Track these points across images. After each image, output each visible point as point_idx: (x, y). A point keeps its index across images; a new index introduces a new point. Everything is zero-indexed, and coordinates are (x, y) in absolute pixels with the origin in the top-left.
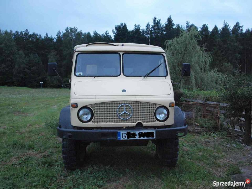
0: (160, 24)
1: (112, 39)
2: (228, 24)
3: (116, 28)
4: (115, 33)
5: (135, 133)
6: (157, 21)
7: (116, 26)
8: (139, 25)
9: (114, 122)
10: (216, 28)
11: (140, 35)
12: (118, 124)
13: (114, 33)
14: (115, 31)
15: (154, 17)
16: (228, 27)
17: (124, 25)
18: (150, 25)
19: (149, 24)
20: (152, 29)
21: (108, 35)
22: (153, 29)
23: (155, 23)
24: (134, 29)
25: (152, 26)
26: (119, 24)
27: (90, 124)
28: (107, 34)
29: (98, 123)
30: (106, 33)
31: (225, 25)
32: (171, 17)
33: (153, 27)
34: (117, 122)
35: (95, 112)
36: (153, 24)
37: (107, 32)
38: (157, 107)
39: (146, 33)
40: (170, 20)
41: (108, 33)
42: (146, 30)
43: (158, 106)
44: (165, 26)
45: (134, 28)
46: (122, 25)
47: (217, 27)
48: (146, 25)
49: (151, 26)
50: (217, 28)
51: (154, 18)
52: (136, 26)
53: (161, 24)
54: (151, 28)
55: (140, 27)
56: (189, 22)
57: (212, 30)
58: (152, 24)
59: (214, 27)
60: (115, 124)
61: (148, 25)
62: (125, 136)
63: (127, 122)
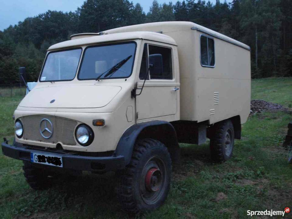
27: (22, 140)
29: (27, 139)
34: (41, 141)
35: (24, 127)
38: (77, 125)
43: (79, 124)
60: (39, 142)
62: (37, 159)
63: (49, 142)
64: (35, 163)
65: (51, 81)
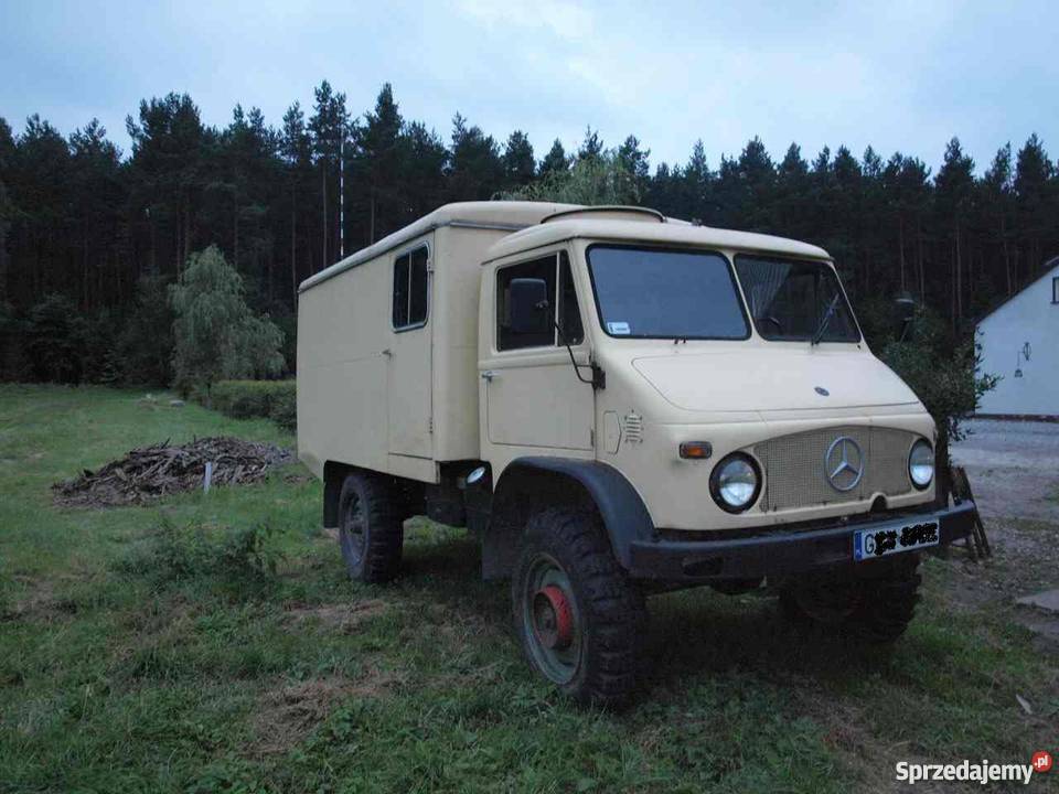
0: (342, 115)
1: (122, 161)
2: (598, 141)
3: (144, 113)
4: (141, 137)
5: (894, 532)
6: (333, 100)
7: (144, 103)
8: (259, 111)
9: (818, 503)
10: (558, 150)
11: (260, 155)
12: (828, 506)
13: (132, 135)
14: (142, 127)
15: (321, 84)
16: (601, 153)
17: (180, 101)
18: (302, 113)
19: (299, 111)
20: (310, 132)
21: (101, 140)
22: (313, 134)
23: (323, 110)
24: (231, 126)
25: (312, 119)
26: (162, 96)
27: (754, 517)
28: (94, 138)
29: (775, 509)
30: (90, 131)
31: (591, 142)
32: (390, 89)
33: (316, 124)
34: (825, 503)
35: (767, 472)
36: (317, 113)
37: (94, 125)
38: (912, 444)
39: (283, 145)
40: (386, 103)
41: (102, 133)
42: (284, 132)
43: (915, 439)
44: (364, 123)
45: (233, 122)
46: (173, 99)
47: (563, 146)
48: (285, 113)
49: (306, 121)
50: (562, 152)
51: (319, 87)
52: (239, 114)
53: (347, 113)
54: (307, 127)
55: (262, 118)
56: (463, 118)
57: (547, 158)
58: (310, 111)
59: (552, 145)
60: (822, 507)
61: (292, 116)
62: (872, 545)
63: (851, 499)
64: (869, 559)
65: (677, 338)
